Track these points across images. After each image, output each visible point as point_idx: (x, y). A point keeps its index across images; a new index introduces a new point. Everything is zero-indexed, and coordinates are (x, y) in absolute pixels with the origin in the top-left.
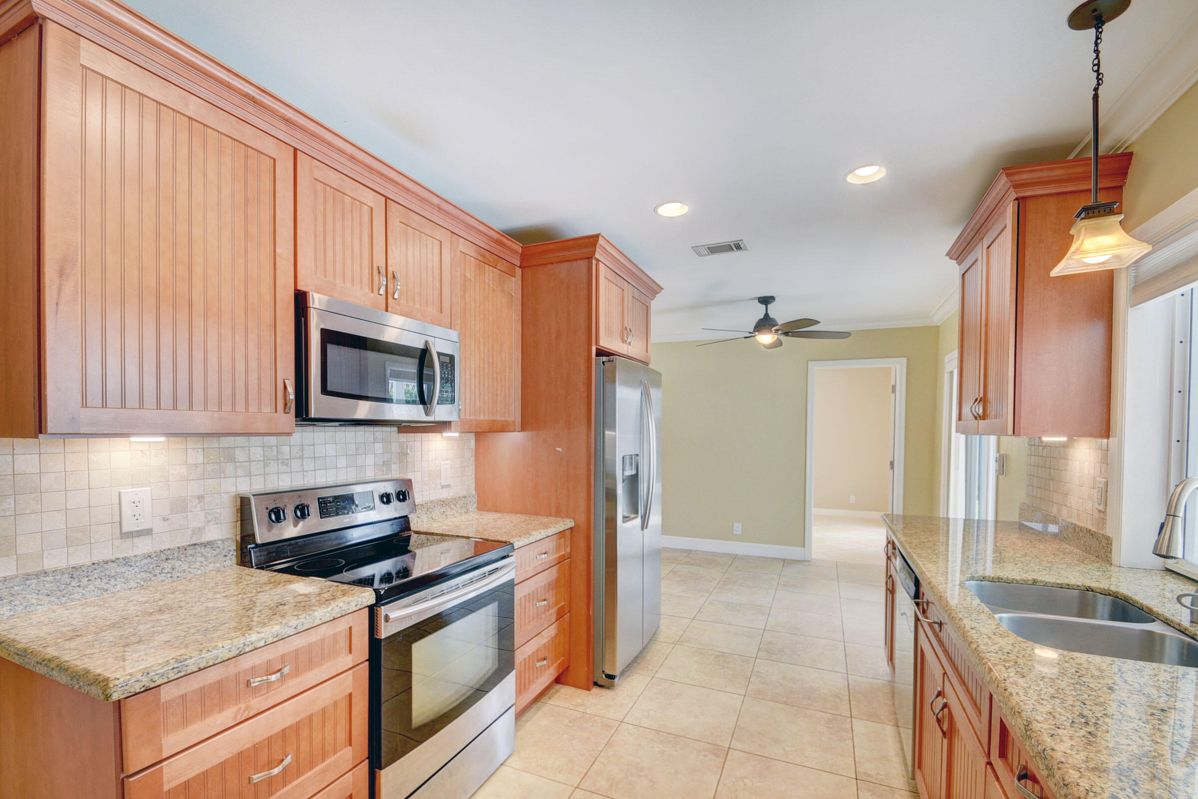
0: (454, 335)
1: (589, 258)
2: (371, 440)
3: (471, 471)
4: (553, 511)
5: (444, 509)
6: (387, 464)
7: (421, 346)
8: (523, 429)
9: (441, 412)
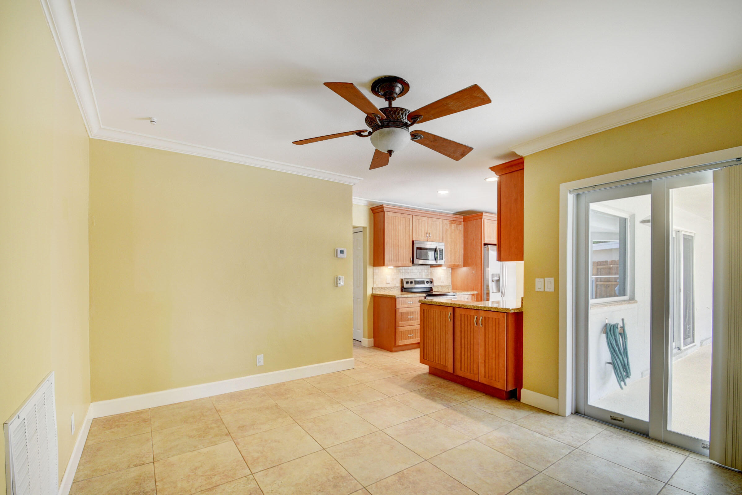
0: (443, 244)
1: (481, 219)
2: (424, 269)
3: (450, 279)
4: (472, 289)
5: (442, 288)
6: (428, 275)
7: (435, 248)
8: (464, 266)
9: (439, 262)
